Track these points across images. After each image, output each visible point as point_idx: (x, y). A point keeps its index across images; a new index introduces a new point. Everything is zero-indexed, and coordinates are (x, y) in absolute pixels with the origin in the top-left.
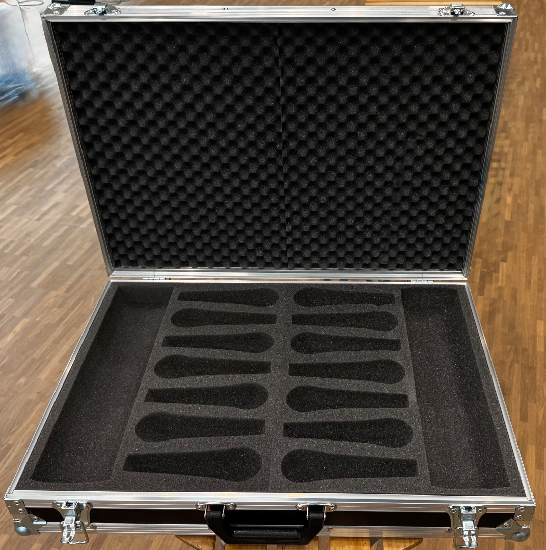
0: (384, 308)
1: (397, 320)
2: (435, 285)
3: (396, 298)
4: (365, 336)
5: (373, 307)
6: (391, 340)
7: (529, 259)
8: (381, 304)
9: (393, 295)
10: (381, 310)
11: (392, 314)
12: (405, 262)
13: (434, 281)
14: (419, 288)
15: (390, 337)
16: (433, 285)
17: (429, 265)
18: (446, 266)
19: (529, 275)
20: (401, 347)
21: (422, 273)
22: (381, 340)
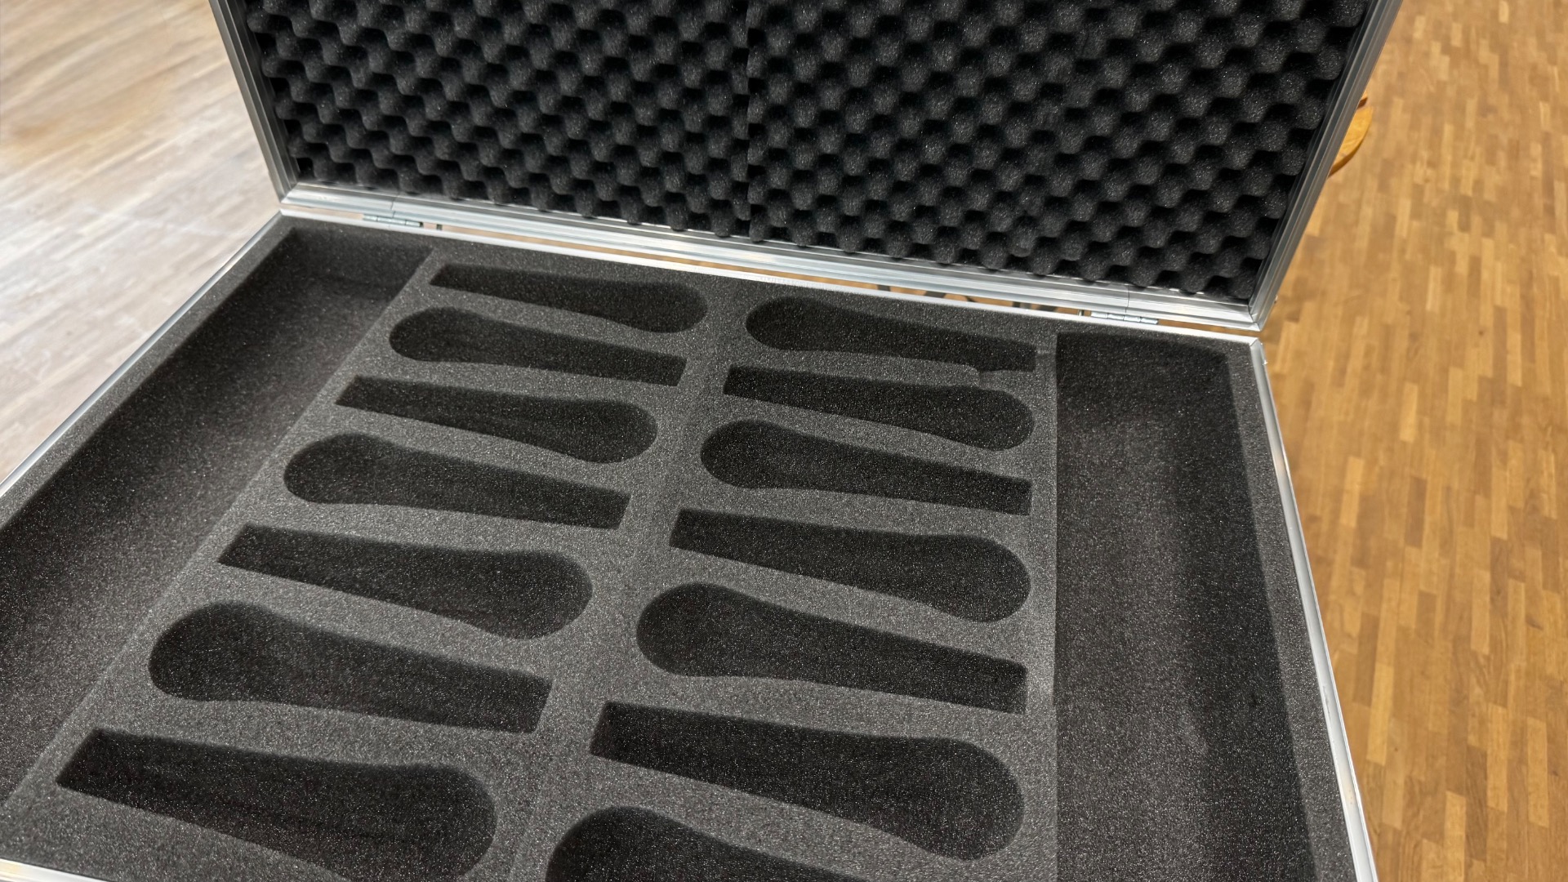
0: (998, 382)
1: (1032, 422)
2: (1162, 334)
3: (1041, 357)
4: (925, 457)
5: (967, 375)
6: (1002, 479)
7: (1349, 321)
8: (994, 369)
9: (1033, 348)
10: (988, 386)
11: (1018, 403)
12: (1085, 256)
13: (1160, 322)
14: (1113, 338)
15: (1001, 471)
16: (1155, 333)
17: (1153, 274)
18: (1203, 282)
19: (1344, 357)
20: (1029, 505)
21: (1129, 296)
22: (971, 474)
